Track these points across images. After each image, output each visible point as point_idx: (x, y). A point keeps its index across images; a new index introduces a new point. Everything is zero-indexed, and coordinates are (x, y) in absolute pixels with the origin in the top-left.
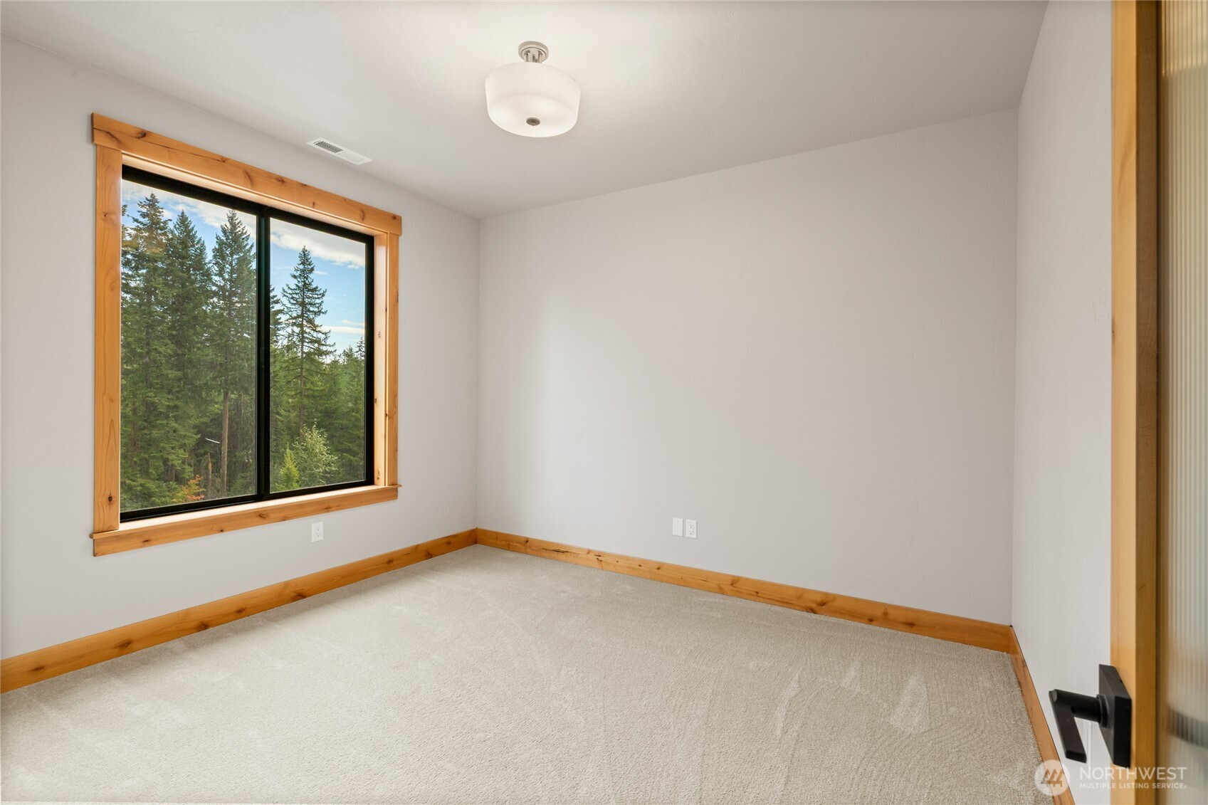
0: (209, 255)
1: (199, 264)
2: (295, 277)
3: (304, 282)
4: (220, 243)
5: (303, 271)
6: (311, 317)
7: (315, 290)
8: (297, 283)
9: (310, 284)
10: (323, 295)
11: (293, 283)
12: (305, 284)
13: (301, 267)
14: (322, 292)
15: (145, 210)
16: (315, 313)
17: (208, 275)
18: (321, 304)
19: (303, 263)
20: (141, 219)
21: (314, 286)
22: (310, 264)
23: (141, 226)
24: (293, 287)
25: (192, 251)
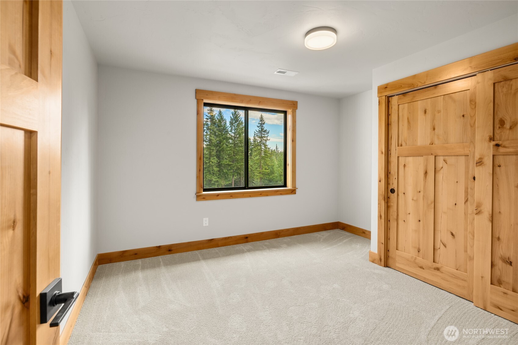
0: (228, 124)
1: (225, 128)
2: (258, 127)
3: (262, 128)
4: (232, 119)
5: (261, 124)
6: (264, 142)
7: (265, 131)
8: (259, 129)
9: (263, 129)
10: (268, 133)
11: (258, 129)
12: (262, 129)
13: (260, 122)
14: (268, 132)
15: (209, 112)
16: (266, 140)
17: (227, 132)
18: (267, 136)
19: (261, 121)
20: (208, 115)
21: (265, 129)
22: (263, 121)
23: (208, 118)
24: (258, 131)
25: (223, 124)
